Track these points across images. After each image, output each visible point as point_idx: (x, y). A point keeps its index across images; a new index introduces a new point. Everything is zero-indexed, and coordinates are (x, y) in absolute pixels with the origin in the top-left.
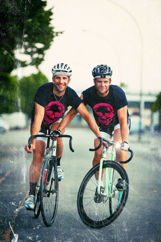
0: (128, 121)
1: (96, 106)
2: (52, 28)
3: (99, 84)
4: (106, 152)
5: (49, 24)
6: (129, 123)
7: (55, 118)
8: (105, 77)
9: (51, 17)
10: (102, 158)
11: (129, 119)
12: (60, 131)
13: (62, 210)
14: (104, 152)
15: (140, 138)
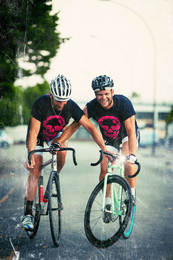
0: (137, 134)
1: (101, 119)
2: (58, 34)
3: (100, 97)
4: (111, 167)
5: (55, 29)
6: (138, 136)
7: (55, 131)
8: (104, 89)
9: (57, 22)
10: (108, 172)
11: (138, 131)
12: (59, 144)
13: (70, 229)
14: (108, 166)
15: (153, 152)
